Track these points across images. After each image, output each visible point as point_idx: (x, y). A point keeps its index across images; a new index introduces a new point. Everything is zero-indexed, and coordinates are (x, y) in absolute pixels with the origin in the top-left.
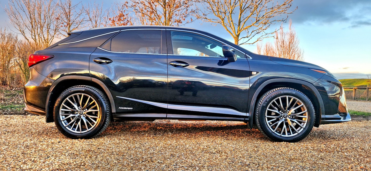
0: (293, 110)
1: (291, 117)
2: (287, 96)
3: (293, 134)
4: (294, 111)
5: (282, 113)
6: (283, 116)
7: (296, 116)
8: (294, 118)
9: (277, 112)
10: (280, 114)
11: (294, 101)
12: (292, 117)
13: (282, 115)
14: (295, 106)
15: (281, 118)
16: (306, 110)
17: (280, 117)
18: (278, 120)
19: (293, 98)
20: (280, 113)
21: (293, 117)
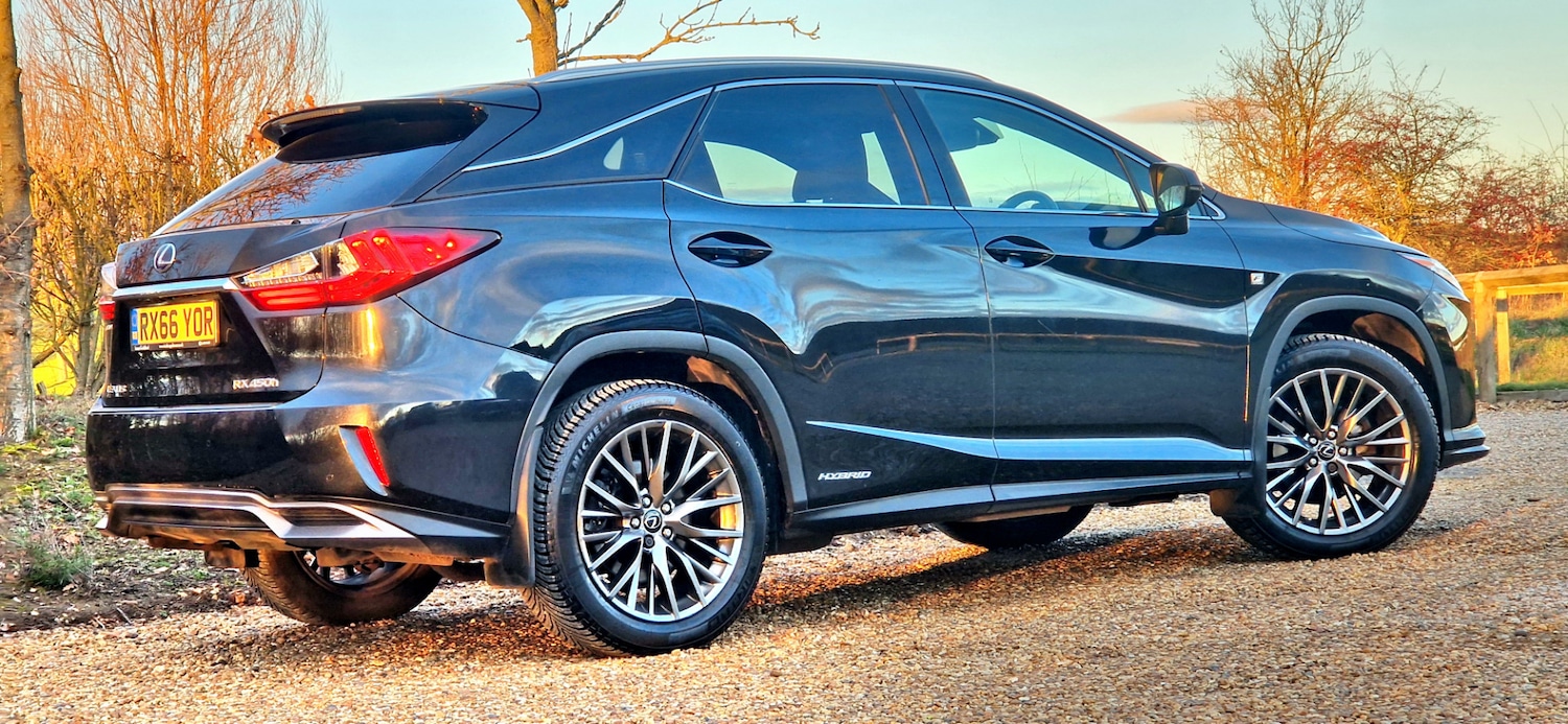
0: (1352, 422)
1: (1350, 453)
2: (1320, 370)
3: (1366, 517)
4: (1358, 423)
5: (1313, 441)
6: (1317, 455)
7: (1369, 443)
8: (1363, 454)
9: (1293, 440)
10: (1307, 447)
11: (1351, 383)
12: (1354, 451)
13: (1315, 449)
14: (1359, 406)
15: (1313, 461)
16: (1401, 414)
17: (1308, 461)
18: (1301, 472)
19: (1345, 373)
20: (1304, 442)
21: (1359, 451)
